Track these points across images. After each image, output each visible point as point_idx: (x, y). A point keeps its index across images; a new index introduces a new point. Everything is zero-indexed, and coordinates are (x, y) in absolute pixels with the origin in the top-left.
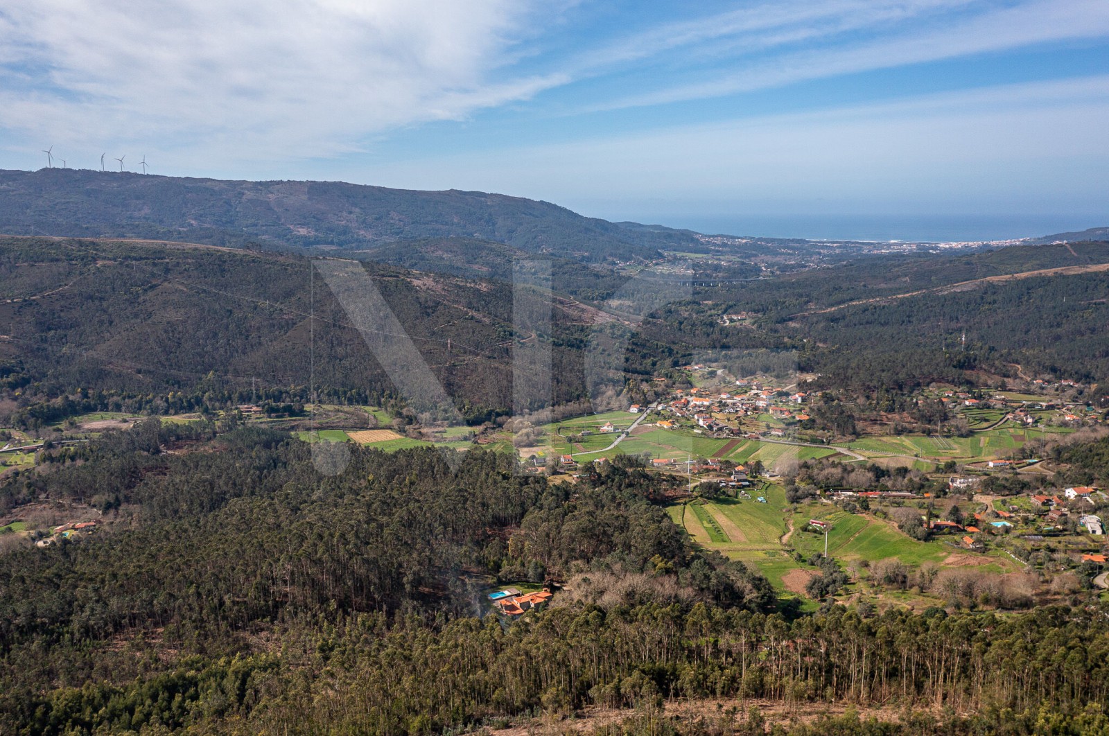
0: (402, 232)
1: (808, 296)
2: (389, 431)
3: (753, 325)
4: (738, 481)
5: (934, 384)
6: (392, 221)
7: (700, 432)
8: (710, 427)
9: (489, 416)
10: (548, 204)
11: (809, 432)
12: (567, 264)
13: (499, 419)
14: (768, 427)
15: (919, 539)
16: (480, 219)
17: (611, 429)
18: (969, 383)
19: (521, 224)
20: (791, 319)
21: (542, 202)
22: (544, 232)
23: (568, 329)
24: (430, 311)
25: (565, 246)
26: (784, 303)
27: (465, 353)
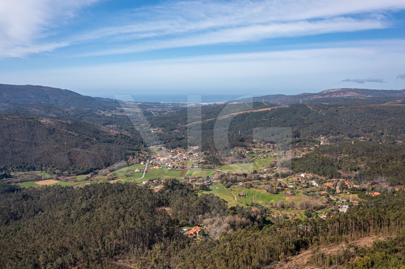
0: (9, 101)
1: (177, 121)
2: (52, 180)
3: (162, 132)
4: (207, 183)
5: (235, 147)
6: (4, 97)
7: (170, 169)
8: (174, 167)
9: (91, 170)
10: (69, 91)
11: (206, 165)
12: (87, 113)
13: (96, 171)
14: (193, 165)
15: (274, 194)
16: (43, 96)
17: (139, 171)
18: (245, 146)
19: (60, 98)
20: (174, 129)
21: (66, 90)
22: (70, 101)
23: (105, 136)
24: (52, 132)
25: (80, 106)
26: (170, 124)
27: (72, 147)
